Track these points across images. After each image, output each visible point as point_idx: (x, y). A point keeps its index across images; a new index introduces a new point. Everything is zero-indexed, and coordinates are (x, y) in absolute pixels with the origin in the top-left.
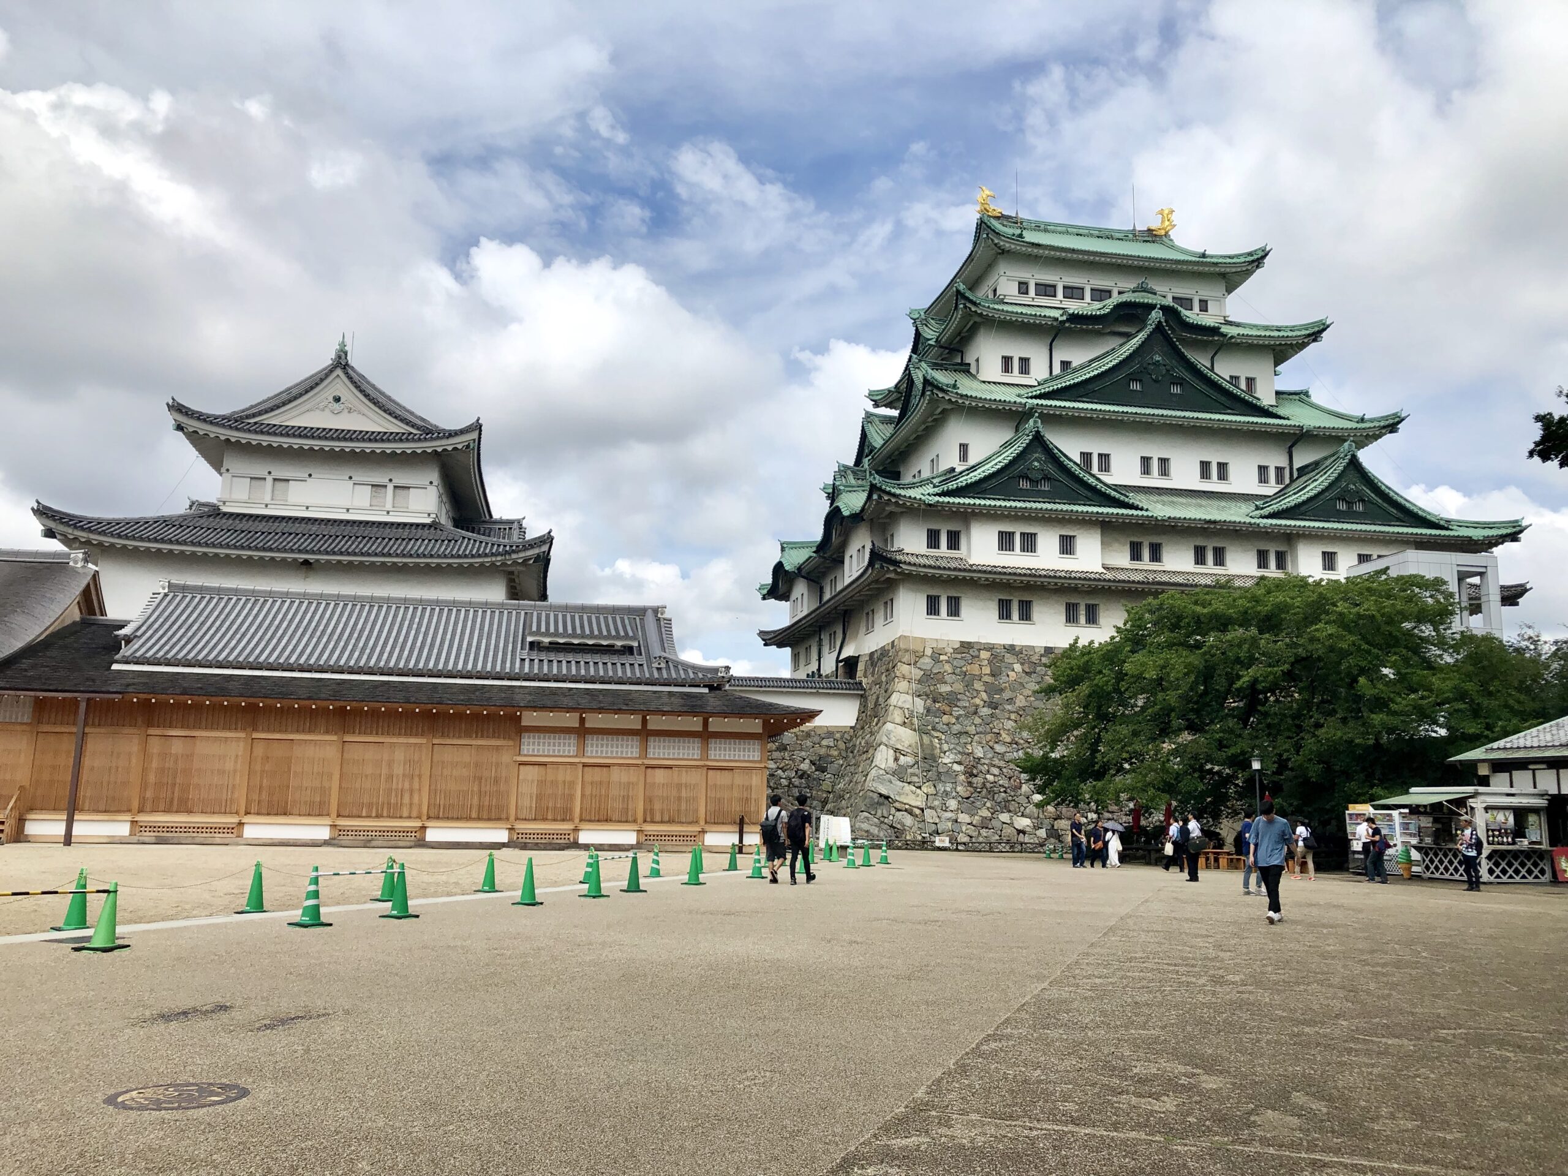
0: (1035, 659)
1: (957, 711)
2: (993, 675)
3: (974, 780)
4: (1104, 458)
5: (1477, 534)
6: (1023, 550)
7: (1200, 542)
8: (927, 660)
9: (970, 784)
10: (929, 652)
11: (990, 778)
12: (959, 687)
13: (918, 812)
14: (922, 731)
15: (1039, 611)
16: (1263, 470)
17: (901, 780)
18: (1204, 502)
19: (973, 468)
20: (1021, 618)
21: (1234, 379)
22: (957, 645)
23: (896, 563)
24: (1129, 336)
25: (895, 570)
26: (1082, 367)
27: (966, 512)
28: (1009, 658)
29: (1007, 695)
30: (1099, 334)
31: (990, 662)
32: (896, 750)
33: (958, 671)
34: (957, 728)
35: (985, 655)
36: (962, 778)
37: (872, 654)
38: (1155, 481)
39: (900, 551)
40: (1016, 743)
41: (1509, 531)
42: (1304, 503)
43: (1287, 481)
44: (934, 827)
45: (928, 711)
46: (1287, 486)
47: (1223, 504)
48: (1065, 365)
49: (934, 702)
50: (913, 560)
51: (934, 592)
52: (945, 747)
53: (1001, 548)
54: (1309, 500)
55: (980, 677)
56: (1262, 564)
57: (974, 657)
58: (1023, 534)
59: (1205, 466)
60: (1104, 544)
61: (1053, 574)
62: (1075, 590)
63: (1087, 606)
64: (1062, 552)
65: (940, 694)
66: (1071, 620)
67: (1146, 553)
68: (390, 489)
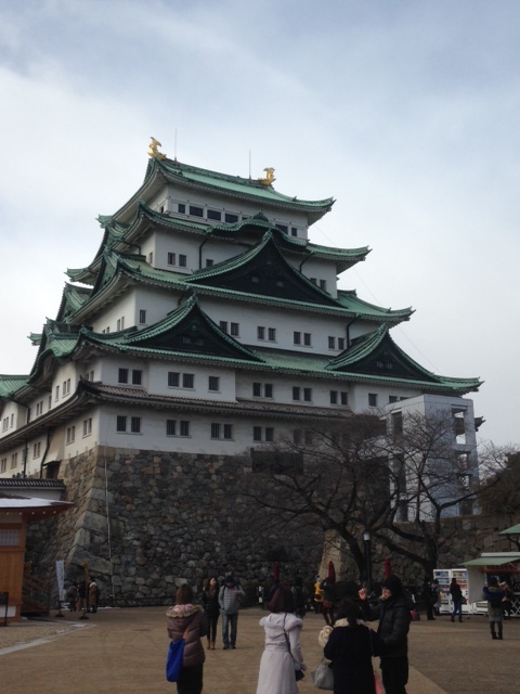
0: (190, 463)
1: (137, 501)
2: (161, 474)
3: (148, 552)
4: (235, 326)
5: (455, 386)
6: (184, 386)
7: (297, 385)
8: (116, 464)
9: (145, 555)
10: (117, 458)
11: (159, 549)
12: (138, 484)
13: (106, 578)
14: (112, 517)
15: (194, 429)
16: (331, 339)
17: (96, 554)
18: (298, 359)
19: (151, 328)
20: (182, 434)
21: (313, 280)
22: (138, 453)
23: (98, 392)
24: (251, 248)
25: (96, 398)
26: (221, 265)
27: (147, 358)
28: (174, 462)
29: (171, 489)
30: (231, 243)
31: (160, 465)
32: (93, 532)
33: (138, 471)
34: (137, 514)
35: (156, 460)
36: (139, 550)
37: (71, 460)
38: (266, 343)
39: (99, 384)
40: (178, 523)
41: (472, 385)
42: (358, 361)
43: (345, 348)
44: (118, 589)
45: (116, 501)
46: (346, 351)
47: (309, 360)
48: (209, 262)
49: (121, 494)
50: (109, 390)
51: (123, 414)
52: (128, 528)
53: (170, 384)
54: (361, 360)
55: (153, 476)
56: (333, 400)
57: (149, 461)
58: (185, 375)
59: (297, 335)
60: (237, 384)
61: (205, 403)
62: (218, 414)
63: (225, 426)
64: (210, 388)
65: (125, 488)
66: (215, 435)
67: (263, 391)
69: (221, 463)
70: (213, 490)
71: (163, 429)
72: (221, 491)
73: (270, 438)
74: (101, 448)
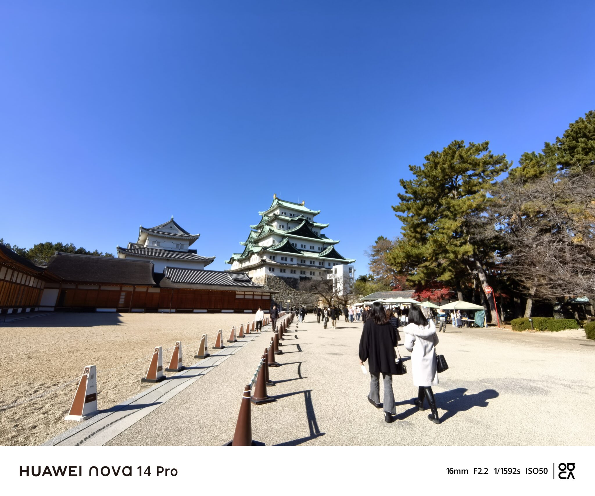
4: (296, 244)
5: (350, 261)
6: (285, 260)
7: (311, 260)
8: (269, 279)
12: (274, 284)
15: (287, 271)
16: (319, 248)
19: (277, 246)
20: (284, 272)
21: (315, 232)
22: (274, 277)
23: (265, 262)
24: (300, 224)
27: (276, 253)
28: (282, 279)
29: (281, 286)
30: (295, 222)
31: (279, 280)
33: (274, 281)
35: (278, 278)
37: (256, 277)
38: (303, 249)
39: (266, 260)
43: (322, 250)
47: (314, 254)
48: (289, 227)
50: (267, 262)
51: (270, 267)
53: (282, 260)
54: (327, 254)
56: (320, 264)
57: (276, 279)
58: (285, 258)
59: (311, 247)
60: (297, 260)
61: (290, 265)
62: (292, 267)
63: (294, 270)
64: (291, 261)
65: (271, 285)
66: (291, 272)
67: (303, 262)
68: (180, 245)
69: (293, 279)
70: (291, 286)
71: (280, 271)
72: (293, 287)
73: (304, 274)
74: (266, 275)
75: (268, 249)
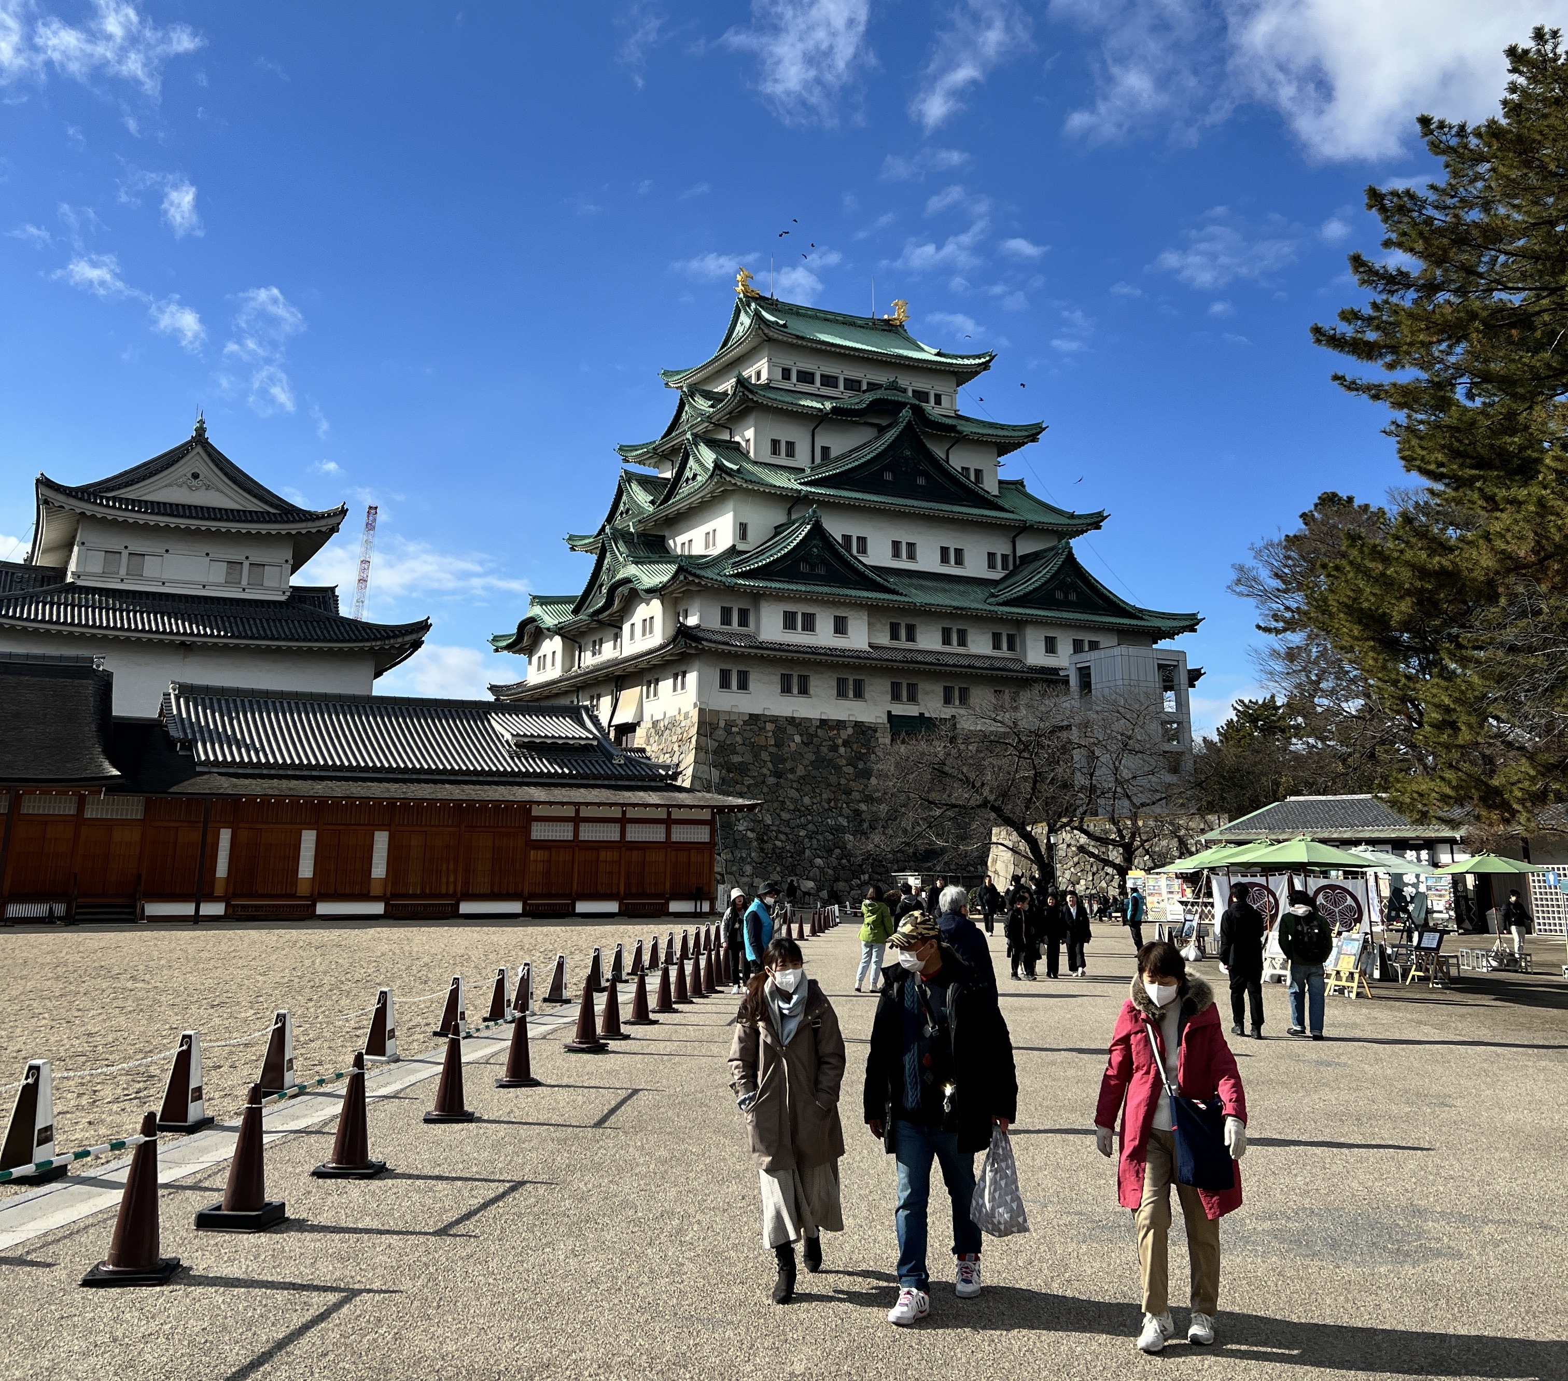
0: (812, 730)
1: (748, 781)
2: (776, 745)
4: (862, 541)
5: (1164, 624)
6: (803, 629)
7: (948, 625)
8: (721, 732)
10: (722, 724)
12: (748, 758)
15: (815, 687)
16: (991, 556)
18: (947, 586)
20: (800, 692)
21: (966, 471)
22: (747, 718)
23: (698, 640)
24: (882, 430)
25: (696, 647)
26: (842, 457)
27: (756, 594)
28: (790, 730)
29: (789, 765)
30: (855, 424)
31: (774, 733)
33: (747, 742)
35: (770, 727)
37: (655, 724)
38: (904, 564)
39: (698, 627)
40: (799, 811)
41: (1188, 623)
42: (1031, 592)
43: (1011, 568)
45: (723, 780)
46: (1011, 573)
47: (962, 588)
48: (825, 450)
49: (729, 771)
50: (713, 637)
51: (726, 667)
53: (785, 627)
54: (1035, 590)
55: (765, 748)
56: (997, 646)
57: (760, 729)
58: (803, 614)
59: (944, 551)
60: (870, 625)
61: (831, 652)
62: (847, 666)
63: (855, 681)
64: (836, 632)
65: (733, 764)
66: (841, 694)
67: (903, 633)
68: (246, 564)
69: (850, 731)
70: (841, 767)
71: (776, 686)
72: (850, 770)
73: (912, 698)
74: (701, 711)
75: (709, 573)
